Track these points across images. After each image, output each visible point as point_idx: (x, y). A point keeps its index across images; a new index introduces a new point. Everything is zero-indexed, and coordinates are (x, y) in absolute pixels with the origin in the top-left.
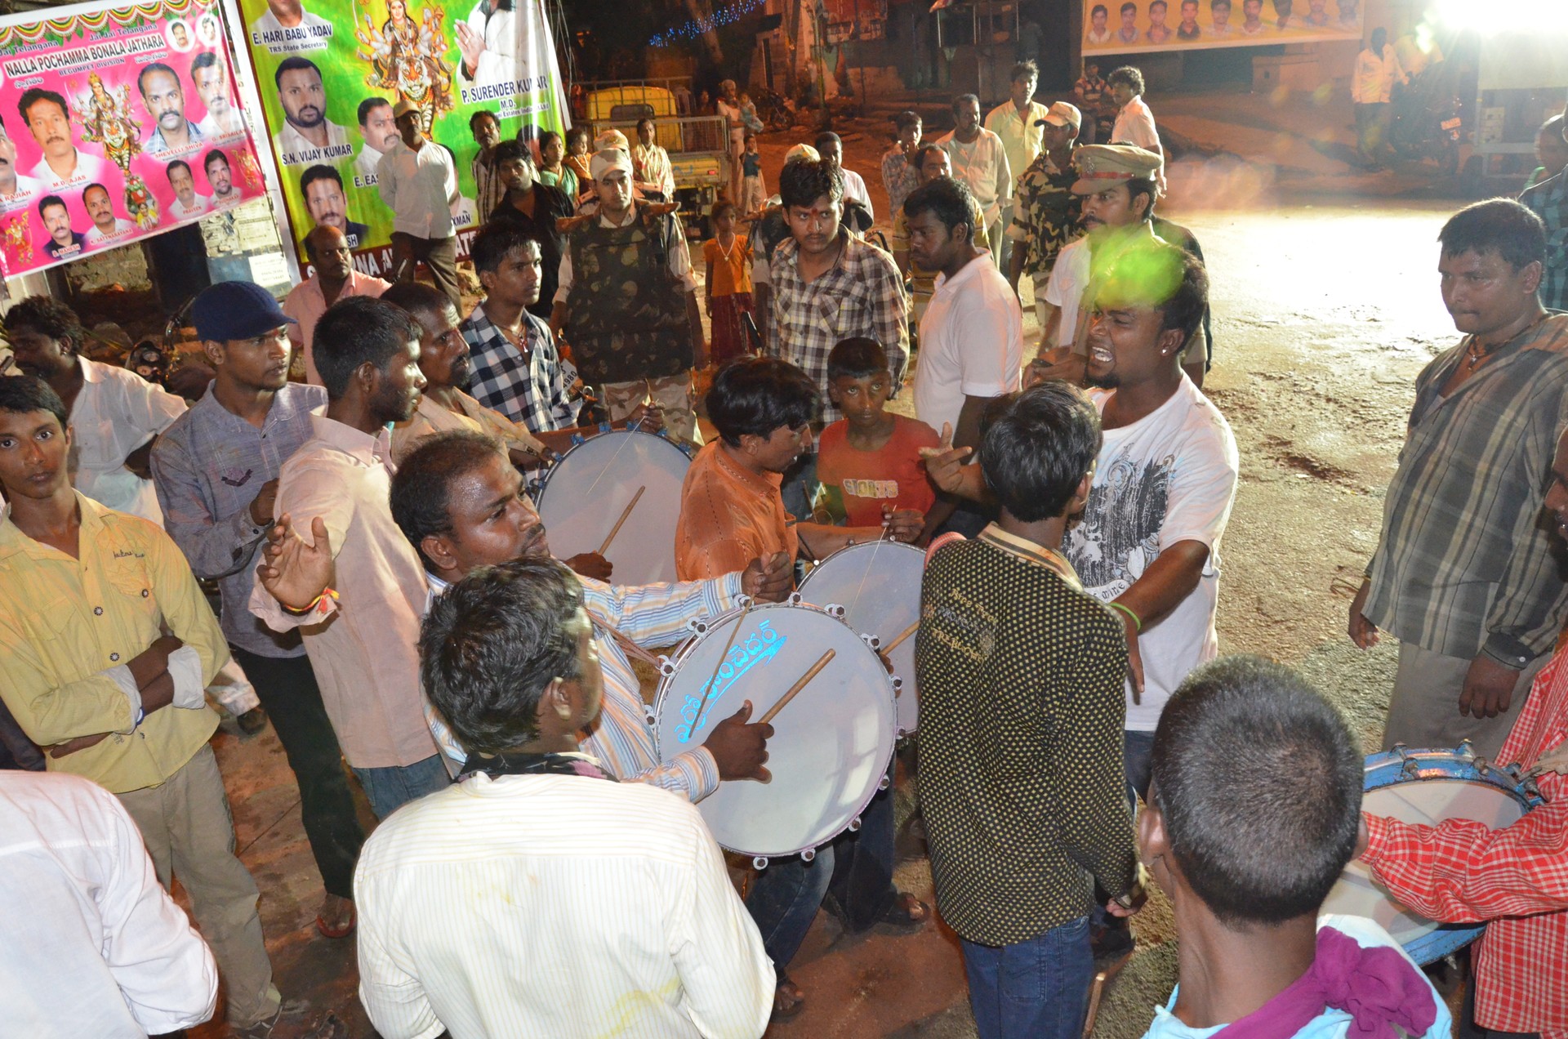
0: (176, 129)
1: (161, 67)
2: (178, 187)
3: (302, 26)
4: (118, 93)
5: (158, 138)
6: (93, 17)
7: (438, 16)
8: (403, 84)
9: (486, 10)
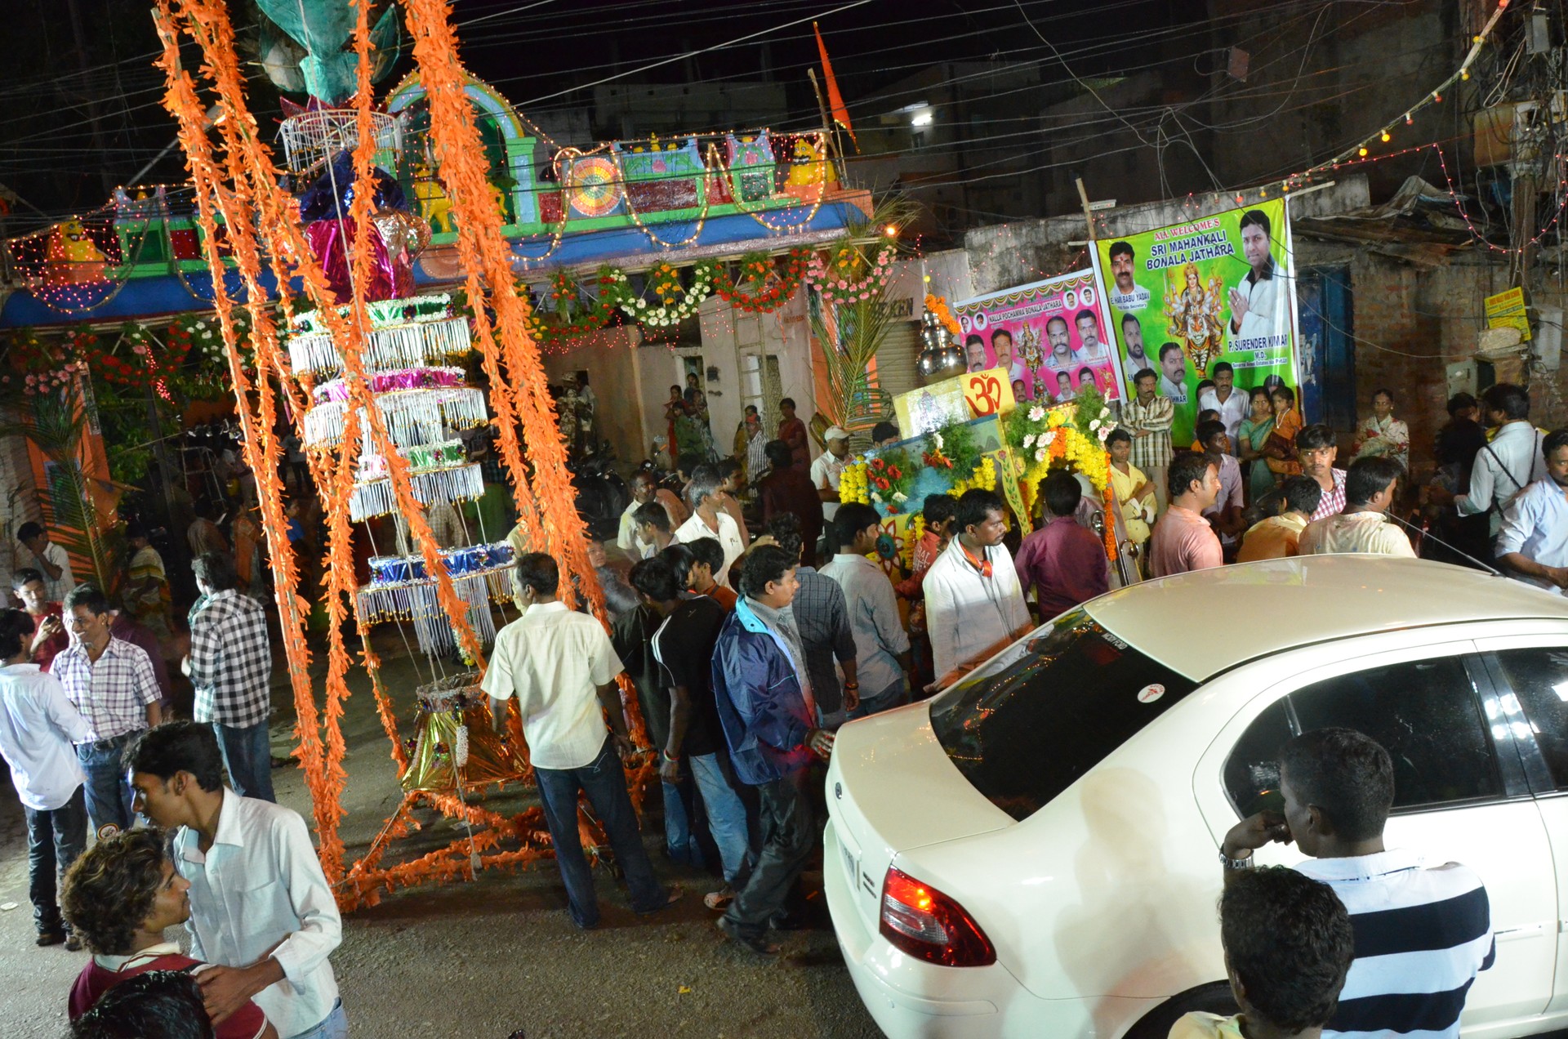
0: (1064, 354)
1: (1058, 318)
2: (1062, 386)
3: (1133, 293)
4: (1035, 332)
5: (1053, 358)
6: (1029, 292)
7: (1218, 285)
8: (1191, 334)
9: (1252, 279)
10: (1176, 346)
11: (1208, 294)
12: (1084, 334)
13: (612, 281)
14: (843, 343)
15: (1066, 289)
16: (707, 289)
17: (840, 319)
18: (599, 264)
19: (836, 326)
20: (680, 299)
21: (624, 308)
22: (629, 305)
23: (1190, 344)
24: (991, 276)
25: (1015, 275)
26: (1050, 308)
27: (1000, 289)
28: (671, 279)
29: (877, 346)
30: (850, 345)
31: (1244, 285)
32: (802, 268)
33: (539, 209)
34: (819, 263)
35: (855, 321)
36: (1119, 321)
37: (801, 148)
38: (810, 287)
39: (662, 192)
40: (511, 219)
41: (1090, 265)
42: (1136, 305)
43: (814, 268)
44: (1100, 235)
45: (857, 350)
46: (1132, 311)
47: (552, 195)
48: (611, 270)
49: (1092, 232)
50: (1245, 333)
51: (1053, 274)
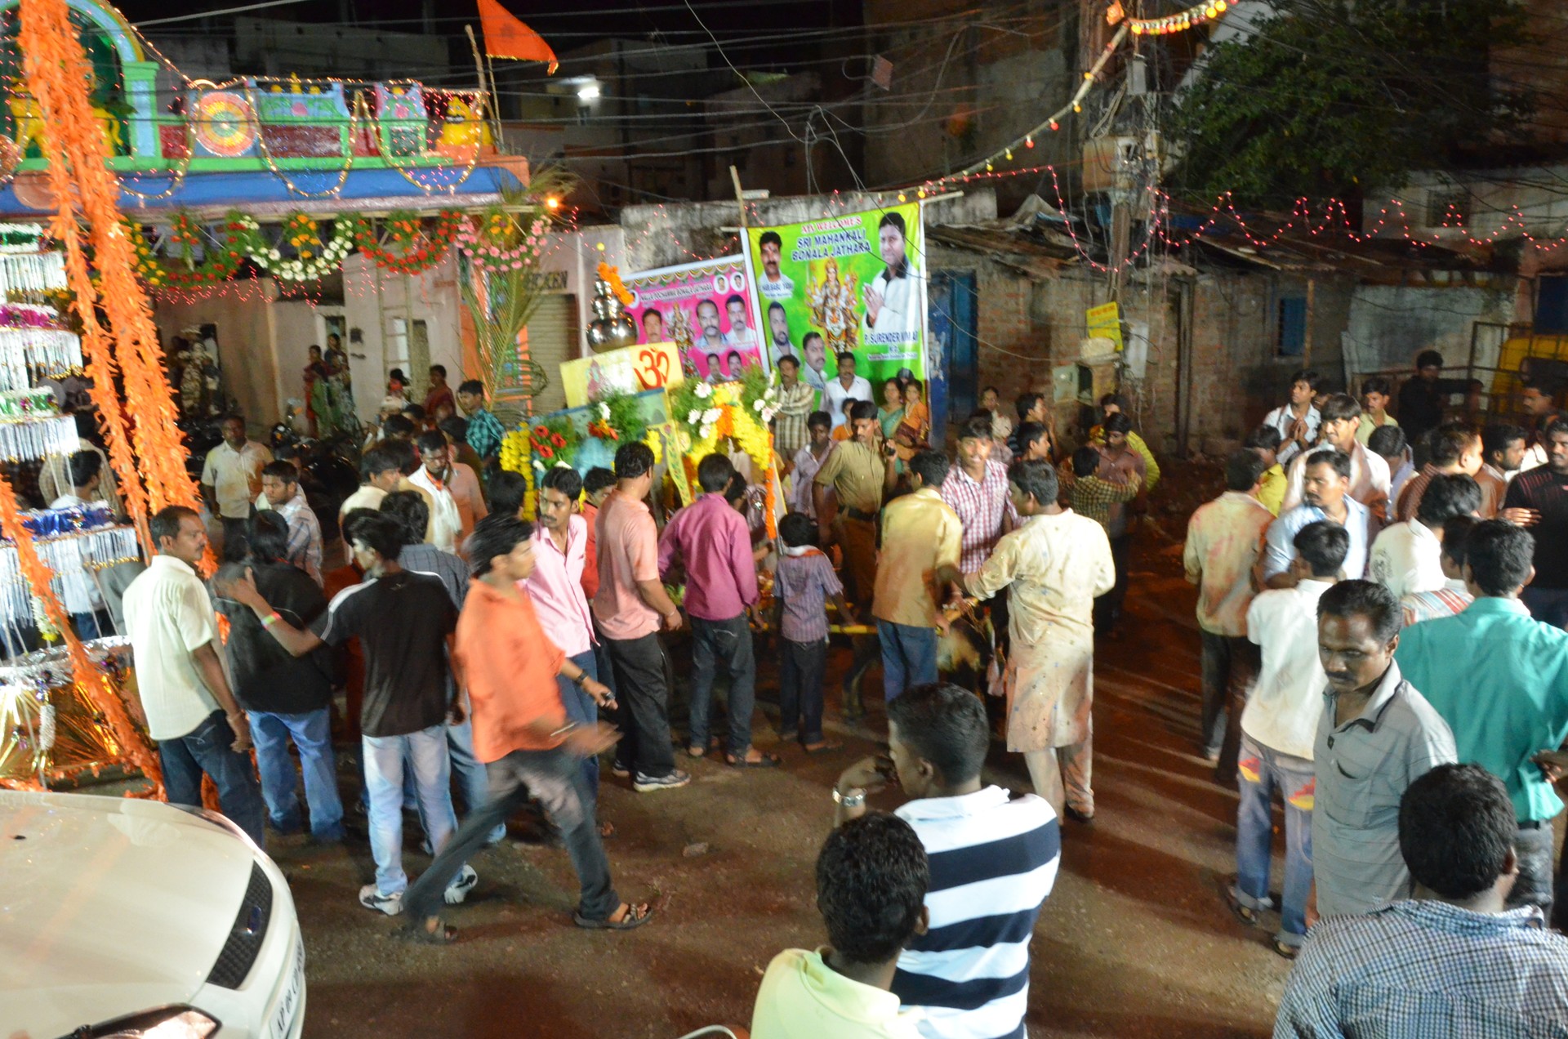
0: (715, 336)
1: (709, 301)
3: (780, 282)
4: (685, 314)
6: (680, 274)
7: (853, 280)
8: (829, 326)
9: (887, 277)
10: (817, 335)
11: (843, 288)
12: (733, 319)
13: (242, 228)
14: (493, 311)
15: (717, 273)
16: (349, 245)
17: (491, 287)
18: (227, 208)
19: (486, 294)
20: (317, 253)
21: (255, 259)
22: (261, 255)
23: (829, 335)
24: (646, 255)
25: (670, 256)
26: (700, 290)
27: (655, 267)
28: (309, 231)
29: (528, 318)
30: (501, 315)
31: (879, 283)
32: (452, 231)
33: (159, 143)
34: (470, 228)
35: (507, 291)
36: (766, 307)
37: (455, 107)
38: (461, 252)
39: (302, 137)
40: (127, 150)
41: (741, 251)
42: (782, 294)
43: (466, 232)
44: (752, 224)
45: (508, 319)
46: (779, 300)
47: (176, 128)
48: (241, 216)
49: (744, 219)
50: (881, 327)
51: (705, 257)
